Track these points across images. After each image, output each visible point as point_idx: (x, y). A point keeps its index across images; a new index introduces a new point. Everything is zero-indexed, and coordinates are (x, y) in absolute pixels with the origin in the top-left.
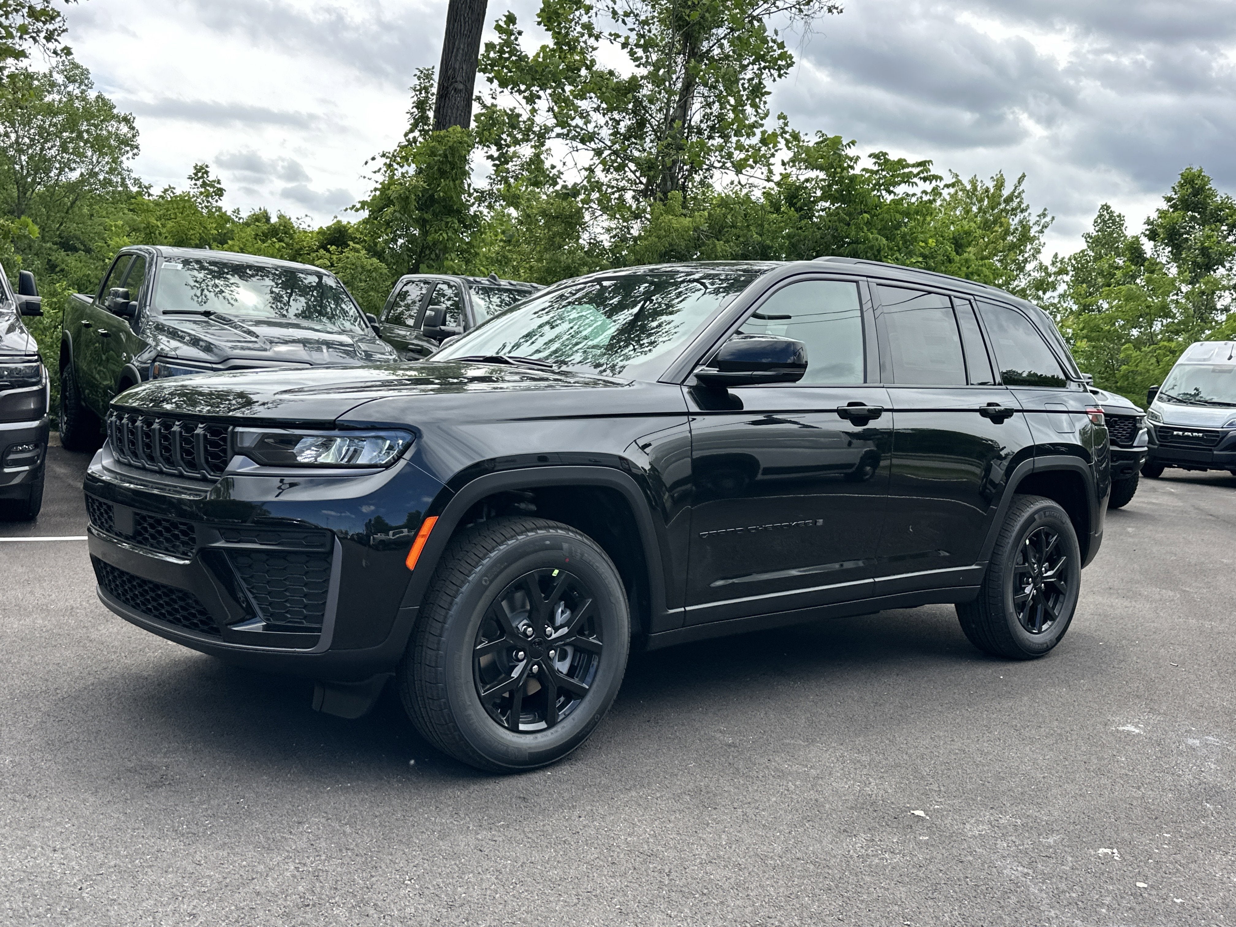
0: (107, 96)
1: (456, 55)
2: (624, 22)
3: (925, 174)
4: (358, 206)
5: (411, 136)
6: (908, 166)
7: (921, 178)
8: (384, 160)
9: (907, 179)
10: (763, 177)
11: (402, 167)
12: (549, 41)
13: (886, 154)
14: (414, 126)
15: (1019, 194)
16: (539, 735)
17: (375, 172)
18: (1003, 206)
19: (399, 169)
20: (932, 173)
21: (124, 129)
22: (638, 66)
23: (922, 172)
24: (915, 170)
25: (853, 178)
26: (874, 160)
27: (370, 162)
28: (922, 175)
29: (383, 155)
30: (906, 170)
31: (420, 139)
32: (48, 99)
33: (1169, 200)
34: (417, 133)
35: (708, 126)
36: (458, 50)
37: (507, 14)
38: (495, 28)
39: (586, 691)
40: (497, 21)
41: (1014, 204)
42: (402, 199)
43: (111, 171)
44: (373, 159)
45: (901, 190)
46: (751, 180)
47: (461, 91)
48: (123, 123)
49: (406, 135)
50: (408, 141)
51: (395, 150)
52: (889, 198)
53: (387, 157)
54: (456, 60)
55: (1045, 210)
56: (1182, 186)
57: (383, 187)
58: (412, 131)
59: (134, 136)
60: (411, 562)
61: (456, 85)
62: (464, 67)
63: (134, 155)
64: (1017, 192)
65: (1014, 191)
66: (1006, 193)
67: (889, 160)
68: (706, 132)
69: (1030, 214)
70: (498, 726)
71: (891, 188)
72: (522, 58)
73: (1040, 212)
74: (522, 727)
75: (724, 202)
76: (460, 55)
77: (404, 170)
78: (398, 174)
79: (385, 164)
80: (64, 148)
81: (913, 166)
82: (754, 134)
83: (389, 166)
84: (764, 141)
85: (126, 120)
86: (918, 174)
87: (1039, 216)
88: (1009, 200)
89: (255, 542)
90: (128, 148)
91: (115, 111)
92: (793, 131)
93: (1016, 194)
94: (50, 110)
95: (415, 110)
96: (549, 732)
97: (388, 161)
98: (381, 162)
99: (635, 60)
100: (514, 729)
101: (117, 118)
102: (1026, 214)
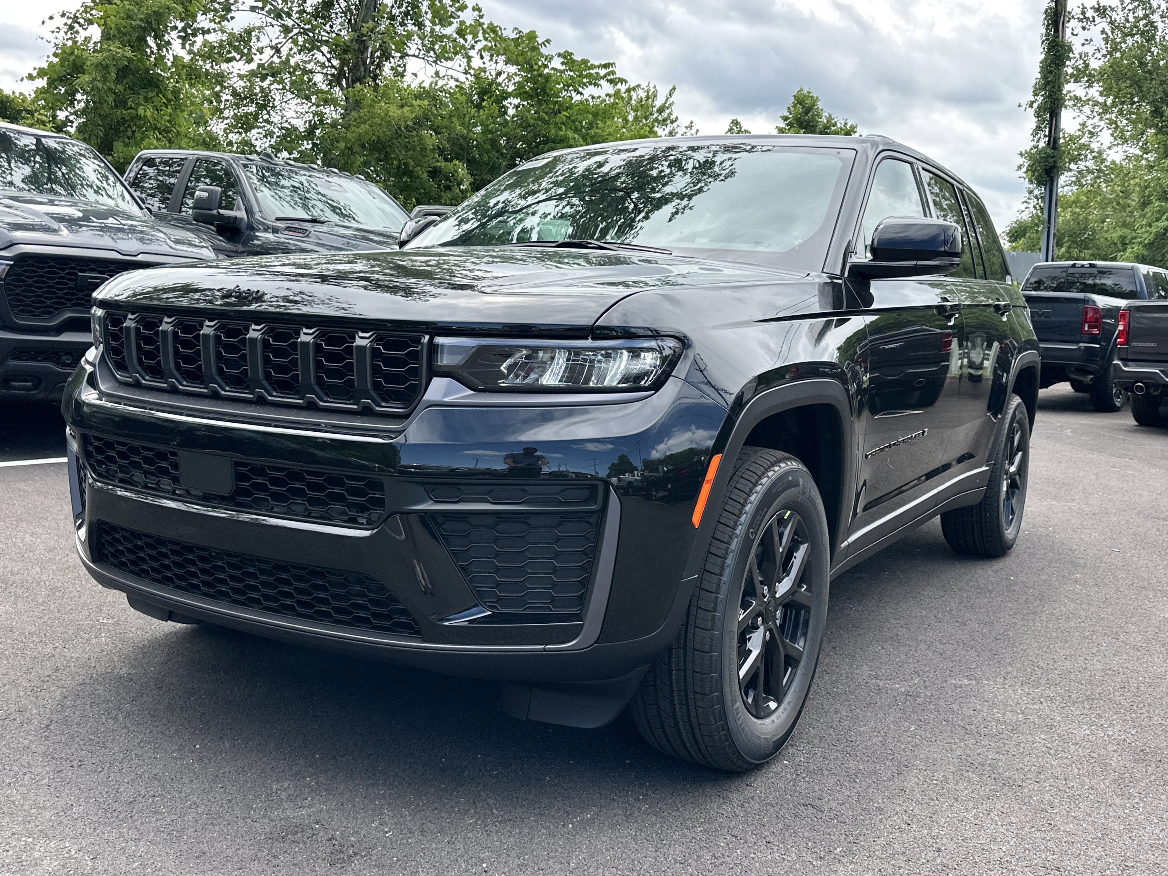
3: (612, 77)
4: (35, 74)
6: (593, 67)
7: (608, 81)
8: (65, 20)
9: (594, 81)
10: (462, 69)
11: (85, 30)
13: (572, 54)
15: (670, 105)
17: (54, 33)
18: (656, 115)
19: (82, 32)
20: (617, 76)
23: (608, 74)
24: (603, 72)
25: (548, 77)
26: (562, 60)
28: (609, 78)
29: (63, 15)
30: (593, 71)
33: (785, 119)
35: (400, 13)
41: (665, 115)
44: (51, 18)
45: (589, 91)
46: (450, 72)
51: (78, 11)
52: (576, 98)
53: (68, 18)
55: (692, 122)
56: (795, 106)
57: (64, 52)
64: (668, 103)
65: (666, 103)
66: (658, 103)
67: (574, 61)
68: (399, 18)
69: (678, 126)
71: (581, 89)
73: (688, 124)
75: (423, 94)
77: (87, 33)
78: (80, 39)
79: (65, 24)
81: (599, 67)
82: (451, 23)
83: (71, 27)
84: (461, 32)
86: (605, 76)
87: (686, 128)
88: (661, 110)
89: (486, 501)
92: (491, 24)
93: (667, 105)
97: (69, 22)
98: (60, 22)
102: (675, 125)
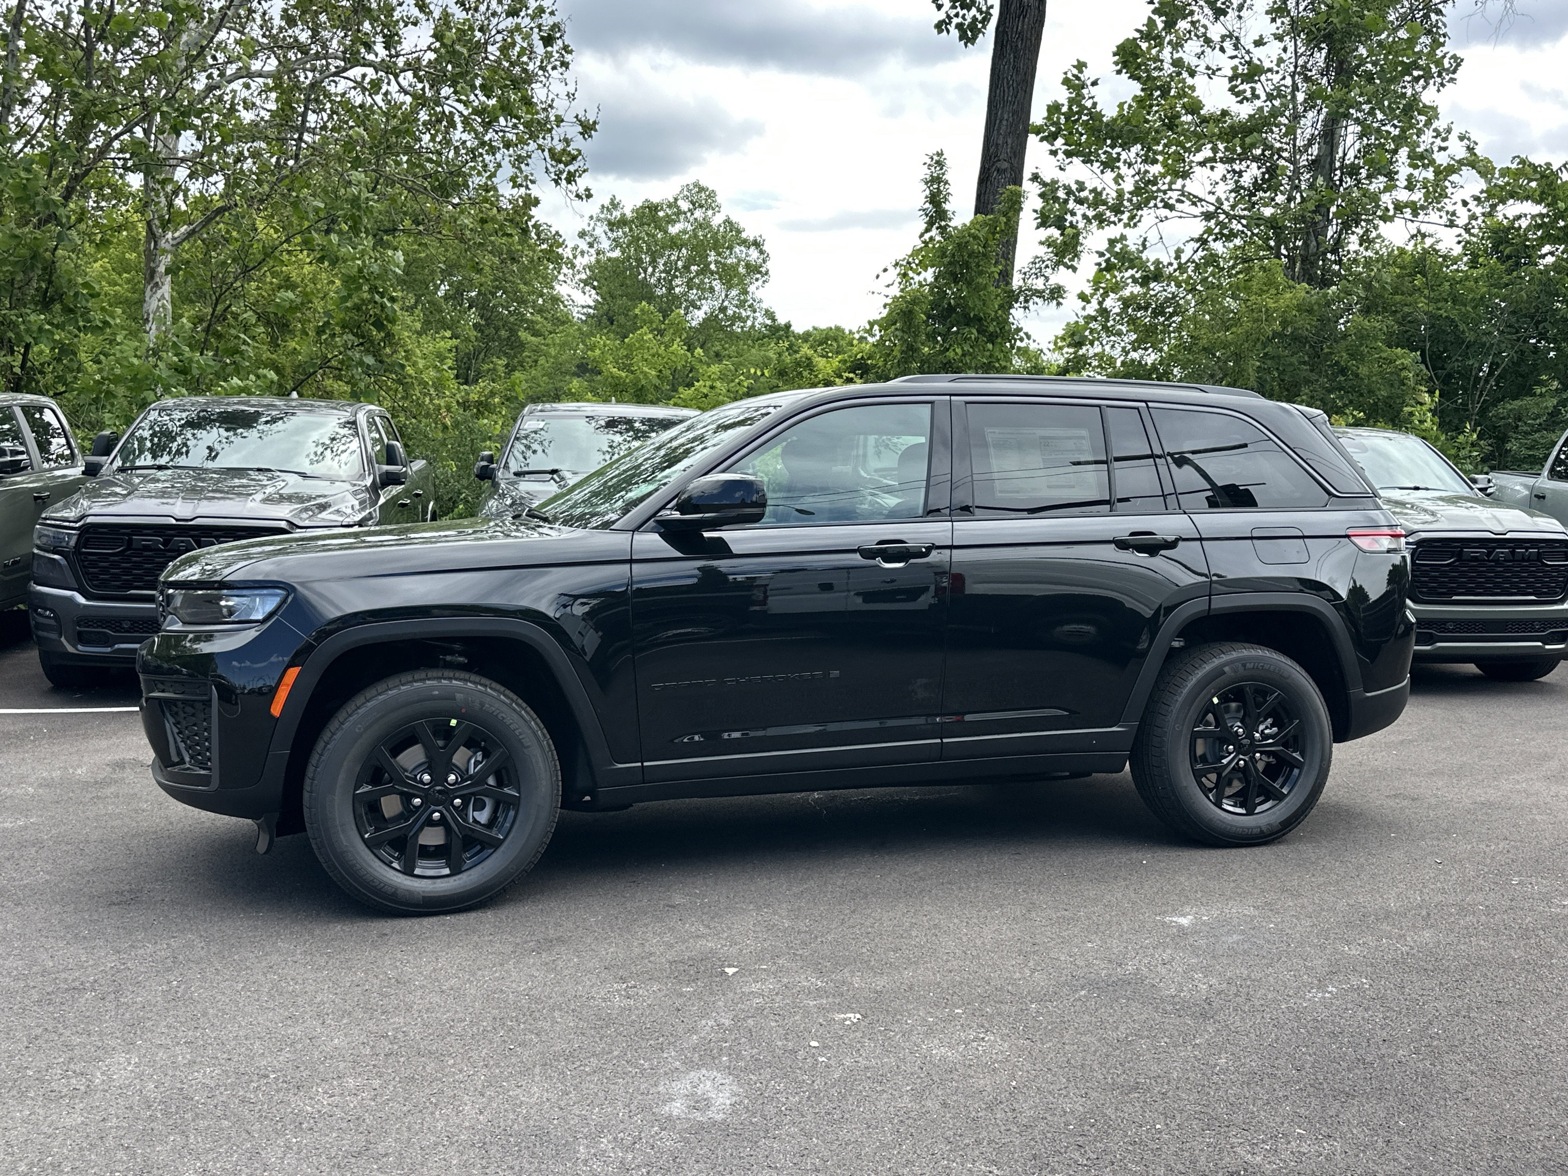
0: (734, 219)
1: (999, 128)
2: (1222, 50)
5: (927, 237)
8: (898, 270)
11: (919, 274)
12: (1135, 88)
14: (930, 224)
16: (439, 881)
17: (888, 286)
19: (916, 277)
21: (754, 254)
22: (1241, 102)
27: (882, 274)
29: (897, 264)
31: (938, 238)
32: (673, 230)
34: (934, 232)
36: (1001, 121)
37: (1076, 63)
38: (1063, 83)
39: (501, 842)
40: (1066, 73)
42: (904, 313)
43: (742, 304)
44: (885, 270)
47: (1005, 170)
48: (753, 248)
49: (921, 236)
50: (924, 242)
51: (910, 256)
53: (902, 266)
54: (999, 134)
57: (893, 302)
58: (927, 230)
59: (764, 261)
60: (276, 709)
61: (998, 165)
62: (1009, 141)
63: (764, 282)
70: (387, 868)
72: (1096, 116)
74: (417, 871)
76: (1004, 128)
77: (921, 277)
78: (913, 283)
79: (899, 274)
80: (690, 285)
83: (905, 275)
85: (756, 244)
90: (758, 276)
91: (744, 235)
94: (675, 243)
95: (927, 205)
96: (452, 879)
97: (902, 270)
98: (894, 273)
99: (1237, 94)
100: (408, 872)
101: (744, 243)
